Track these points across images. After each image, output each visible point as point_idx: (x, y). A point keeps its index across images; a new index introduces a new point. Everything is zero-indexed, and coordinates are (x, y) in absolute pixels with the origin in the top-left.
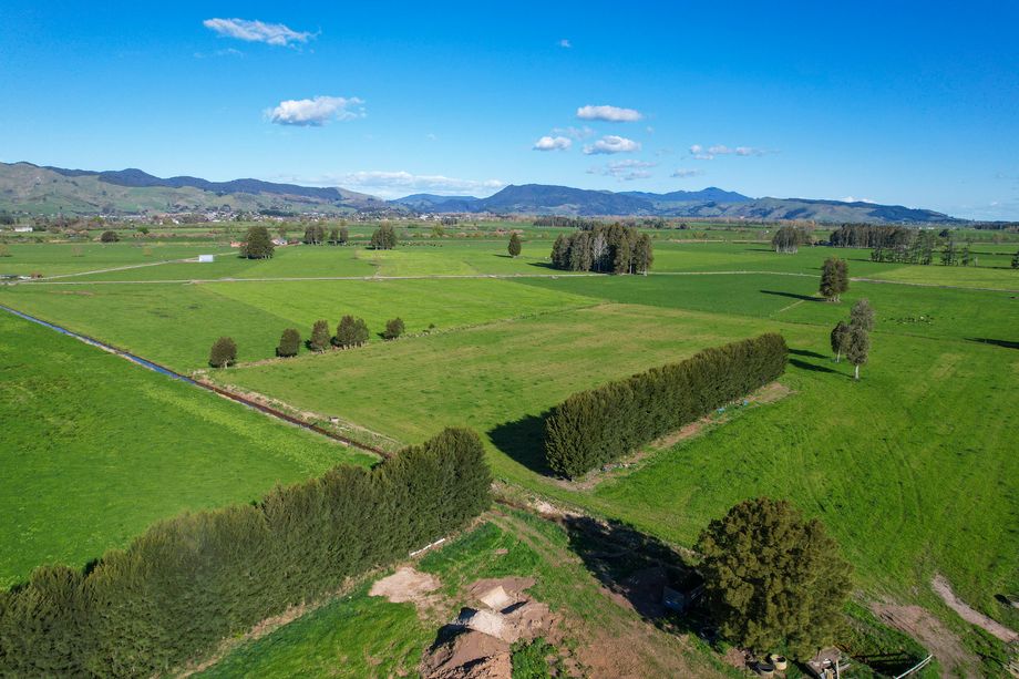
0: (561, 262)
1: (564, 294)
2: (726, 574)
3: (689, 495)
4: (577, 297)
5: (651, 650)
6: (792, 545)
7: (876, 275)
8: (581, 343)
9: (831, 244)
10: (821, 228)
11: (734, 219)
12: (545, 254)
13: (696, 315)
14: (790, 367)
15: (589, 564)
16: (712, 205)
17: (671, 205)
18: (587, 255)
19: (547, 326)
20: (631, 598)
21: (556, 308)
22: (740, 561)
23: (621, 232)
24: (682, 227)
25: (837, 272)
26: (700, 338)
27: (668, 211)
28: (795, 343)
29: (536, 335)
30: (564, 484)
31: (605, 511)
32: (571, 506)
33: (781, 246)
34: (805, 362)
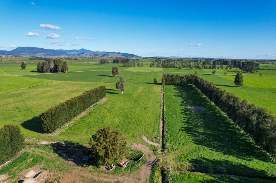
0: (40, 70)
1: (42, 80)
2: (98, 148)
3: (86, 130)
4: (46, 80)
5: (81, 173)
6: (113, 137)
7: (124, 70)
8: (50, 93)
9: (113, 63)
10: (111, 59)
11: (89, 57)
12: (35, 68)
13: (82, 83)
14: (107, 94)
15: (60, 155)
16: (83, 53)
17: (72, 53)
18: (48, 68)
19: (38, 89)
20: (74, 161)
21: (40, 84)
22: (101, 144)
23: (58, 61)
24: (76, 59)
25: (116, 69)
26: (84, 88)
27: (71, 55)
28: (108, 87)
29: (35, 92)
30: (49, 134)
31: (62, 140)
32: (52, 140)
33: (102, 64)
34: (111, 92)
